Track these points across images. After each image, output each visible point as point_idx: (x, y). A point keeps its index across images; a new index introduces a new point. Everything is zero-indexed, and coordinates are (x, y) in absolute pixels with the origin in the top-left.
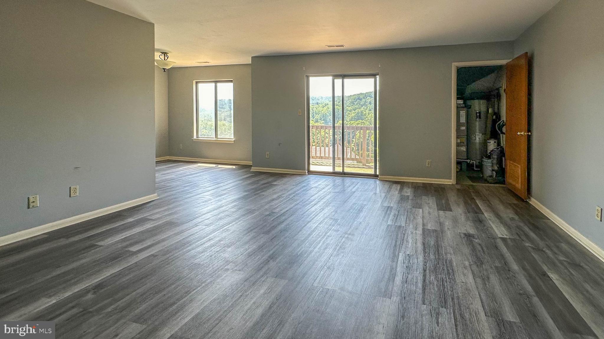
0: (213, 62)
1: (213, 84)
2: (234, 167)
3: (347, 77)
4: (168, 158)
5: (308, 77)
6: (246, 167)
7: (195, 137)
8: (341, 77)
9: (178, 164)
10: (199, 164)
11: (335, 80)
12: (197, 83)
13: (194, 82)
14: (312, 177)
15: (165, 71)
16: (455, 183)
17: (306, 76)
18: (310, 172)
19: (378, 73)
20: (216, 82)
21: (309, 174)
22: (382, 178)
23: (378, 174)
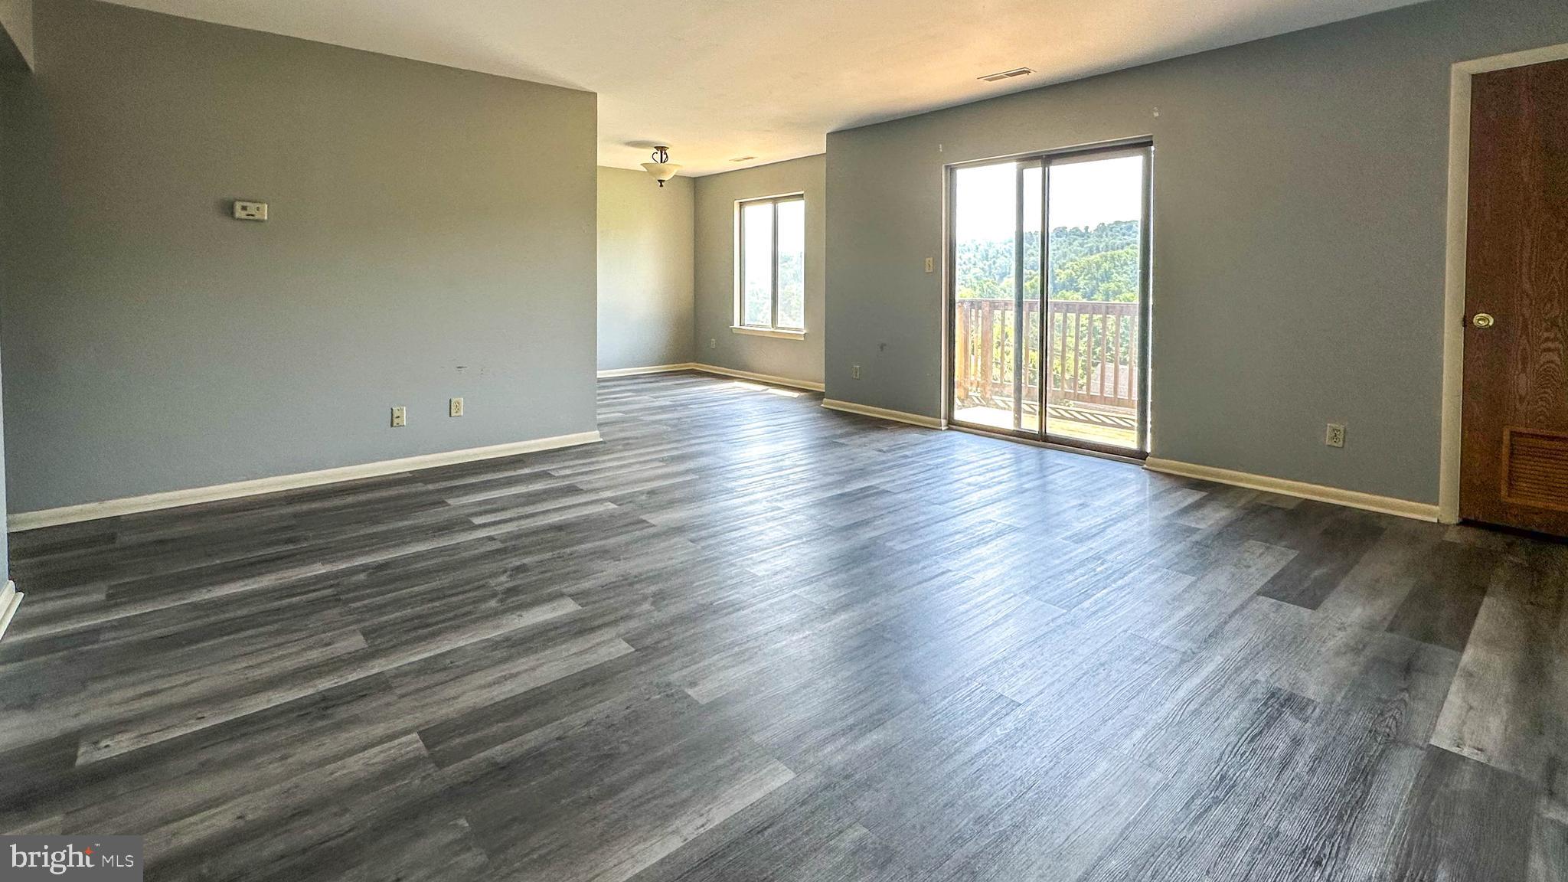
0: (762, 158)
1: (769, 206)
2: (796, 395)
3: (1057, 161)
4: (692, 366)
5: (951, 170)
6: (818, 396)
7: (736, 324)
8: (1040, 162)
9: (702, 379)
10: (736, 384)
11: (1025, 171)
12: (741, 205)
13: (736, 203)
14: (957, 436)
15: (661, 186)
16: (1451, 517)
17: (947, 167)
18: (952, 424)
19: (1151, 136)
20: (775, 200)
21: (950, 429)
22: (1158, 465)
23: (1149, 450)
